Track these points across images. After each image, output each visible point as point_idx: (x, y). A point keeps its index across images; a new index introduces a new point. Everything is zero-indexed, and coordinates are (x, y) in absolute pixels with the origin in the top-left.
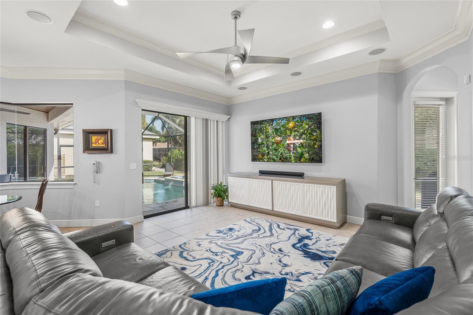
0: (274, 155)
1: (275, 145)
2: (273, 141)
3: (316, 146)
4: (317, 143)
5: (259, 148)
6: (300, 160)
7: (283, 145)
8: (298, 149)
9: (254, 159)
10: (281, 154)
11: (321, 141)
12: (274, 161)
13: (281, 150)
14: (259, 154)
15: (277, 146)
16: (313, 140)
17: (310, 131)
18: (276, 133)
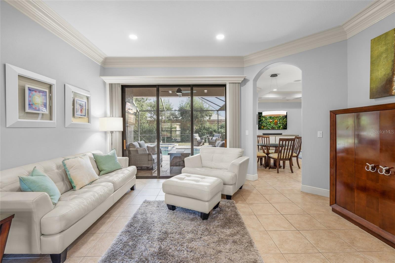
0: (269, 127)
1: (269, 123)
2: (269, 121)
3: (285, 124)
4: (285, 123)
5: (262, 124)
6: (279, 128)
7: (273, 123)
8: (279, 124)
9: (260, 128)
10: (272, 126)
11: (287, 122)
12: (269, 129)
13: (272, 125)
14: (262, 126)
15: (270, 123)
16: (284, 121)
17: (283, 118)
18: (270, 118)
